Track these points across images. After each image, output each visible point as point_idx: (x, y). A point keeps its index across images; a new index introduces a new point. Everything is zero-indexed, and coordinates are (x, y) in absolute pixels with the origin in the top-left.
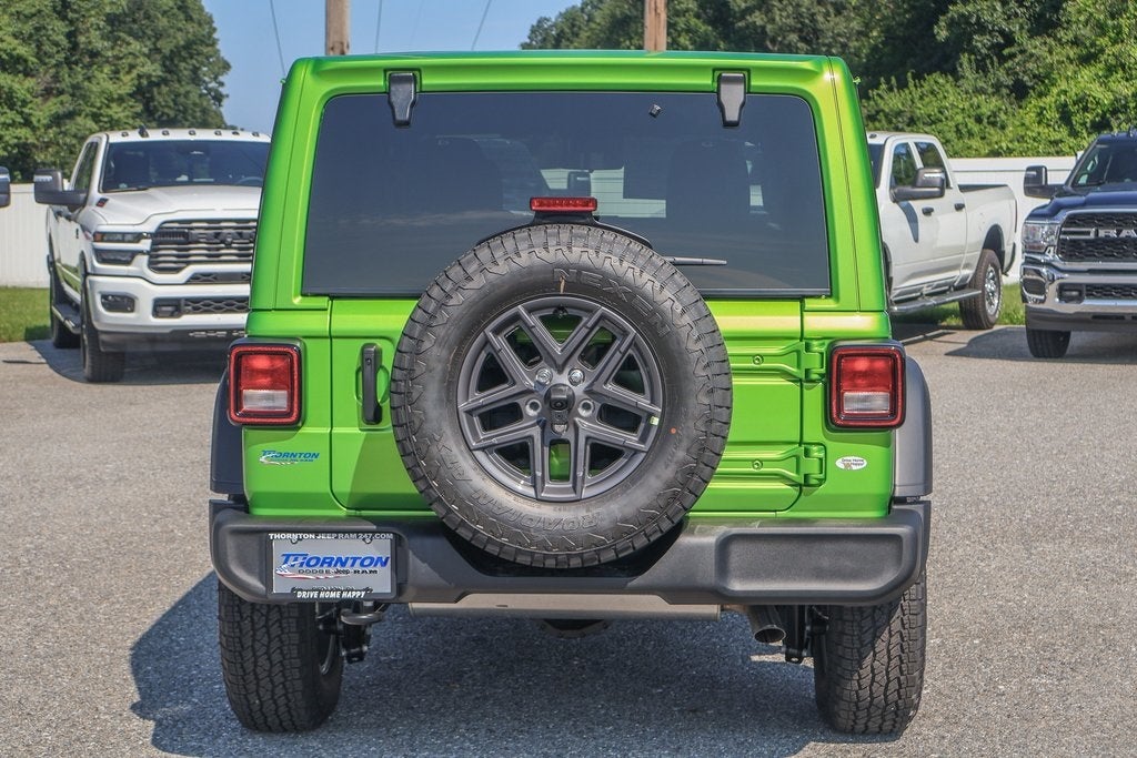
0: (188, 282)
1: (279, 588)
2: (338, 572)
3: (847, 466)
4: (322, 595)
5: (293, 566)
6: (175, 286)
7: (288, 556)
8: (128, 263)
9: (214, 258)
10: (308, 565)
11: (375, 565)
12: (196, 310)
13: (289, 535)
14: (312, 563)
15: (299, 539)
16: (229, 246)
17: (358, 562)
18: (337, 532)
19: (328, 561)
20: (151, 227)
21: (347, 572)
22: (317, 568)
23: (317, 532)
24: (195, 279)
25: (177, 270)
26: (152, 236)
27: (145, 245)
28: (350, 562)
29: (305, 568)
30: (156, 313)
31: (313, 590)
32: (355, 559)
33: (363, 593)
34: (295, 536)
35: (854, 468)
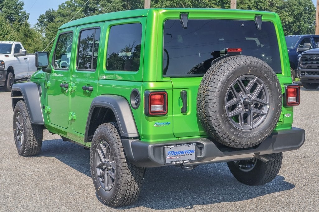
1: (168, 162)
2: (182, 155)
3: (287, 116)
4: (179, 162)
5: (170, 155)
7: (169, 152)
10: (174, 154)
11: (191, 153)
13: (170, 146)
14: (176, 153)
15: (172, 147)
17: (187, 152)
18: (182, 144)
19: (179, 153)
21: (184, 155)
22: (177, 155)
23: (177, 145)
28: (185, 152)
29: (174, 155)
31: (176, 161)
32: (186, 151)
33: (189, 161)
34: (171, 146)
35: (289, 116)
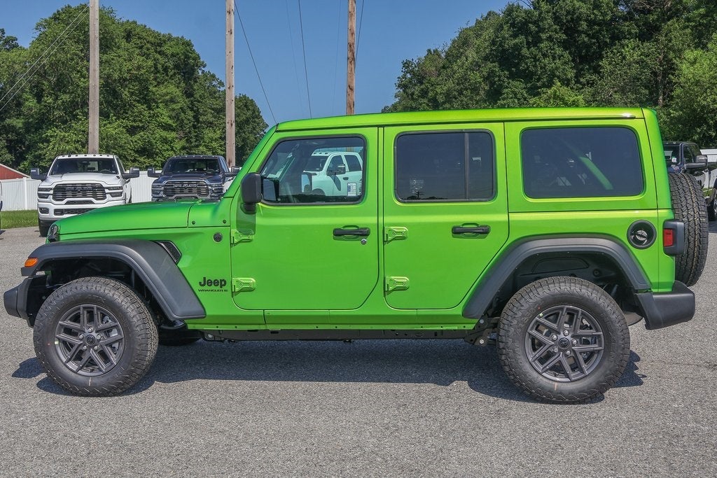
0: (65, 204)
6: (62, 205)
8: (47, 198)
9: (74, 196)
12: (68, 213)
16: (79, 192)
20: (53, 186)
24: (68, 203)
25: (62, 200)
26: (54, 189)
27: (52, 192)
30: (55, 214)
